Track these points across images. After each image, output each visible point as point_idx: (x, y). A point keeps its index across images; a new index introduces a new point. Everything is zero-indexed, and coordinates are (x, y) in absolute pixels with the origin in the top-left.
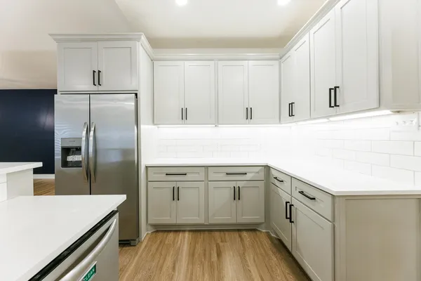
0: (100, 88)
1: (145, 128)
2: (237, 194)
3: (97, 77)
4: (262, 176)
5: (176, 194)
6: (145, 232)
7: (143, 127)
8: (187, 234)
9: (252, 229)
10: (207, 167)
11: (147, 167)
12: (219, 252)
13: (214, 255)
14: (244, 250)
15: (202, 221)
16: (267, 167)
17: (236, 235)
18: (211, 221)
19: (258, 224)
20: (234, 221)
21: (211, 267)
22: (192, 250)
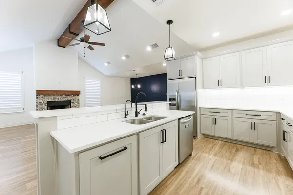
0: (182, 76)
1: (199, 91)
2: (253, 126)
3: (180, 72)
4: (274, 118)
5: (214, 122)
6: (199, 136)
7: (199, 90)
8: (220, 142)
9: (267, 149)
10: (232, 110)
11: (200, 108)
12: (237, 150)
13: (234, 150)
14: (255, 154)
15: (229, 137)
16: (278, 113)
17: (253, 149)
18: (235, 138)
19: (272, 147)
20: (251, 141)
21: (231, 152)
22: (222, 147)
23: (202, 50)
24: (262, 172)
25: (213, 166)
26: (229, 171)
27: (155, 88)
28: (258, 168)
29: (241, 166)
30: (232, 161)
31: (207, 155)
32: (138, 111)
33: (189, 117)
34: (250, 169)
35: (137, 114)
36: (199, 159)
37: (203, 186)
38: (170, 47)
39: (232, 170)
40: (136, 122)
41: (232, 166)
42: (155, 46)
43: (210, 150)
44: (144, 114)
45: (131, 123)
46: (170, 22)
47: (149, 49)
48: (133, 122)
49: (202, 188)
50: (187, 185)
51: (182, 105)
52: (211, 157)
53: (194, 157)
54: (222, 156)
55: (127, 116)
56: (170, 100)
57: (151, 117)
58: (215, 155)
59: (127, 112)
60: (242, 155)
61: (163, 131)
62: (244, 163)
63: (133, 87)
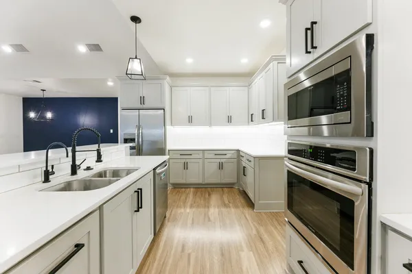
0: (144, 106)
1: (169, 128)
2: (221, 166)
3: (142, 100)
4: (235, 156)
5: (186, 166)
6: (169, 188)
8: (192, 189)
9: (230, 186)
11: (169, 151)
12: (209, 195)
13: (207, 196)
14: (223, 194)
15: (200, 181)
16: (238, 151)
17: (220, 189)
18: (206, 182)
19: (233, 184)
20: (219, 181)
21: (205, 199)
22: (195, 194)
23: (172, 75)
24: (233, 210)
25: (193, 219)
26: (209, 220)
27: (86, 120)
28: (230, 207)
29: (217, 210)
30: (208, 207)
31: (182, 210)
32: (78, 163)
33: (165, 164)
34: (224, 210)
35: (74, 168)
36: (175, 220)
37: (190, 251)
38: (136, 58)
39: (212, 218)
40: (75, 185)
41: (210, 213)
42: (96, 48)
43: (185, 202)
44: (88, 168)
45: (64, 189)
46: (135, 19)
47: (82, 49)
48: (67, 187)
49: (189, 255)
50: (170, 261)
51: (145, 147)
52: (188, 210)
53: (169, 219)
54: (198, 206)
55: (51, 177)
56: (126, 141)
57: (105, 172)
58: (191, 206)
59: (50, 169)
60: (215, 199)
61: (138, 192)
62: (218, 207)
63: (32, 115)
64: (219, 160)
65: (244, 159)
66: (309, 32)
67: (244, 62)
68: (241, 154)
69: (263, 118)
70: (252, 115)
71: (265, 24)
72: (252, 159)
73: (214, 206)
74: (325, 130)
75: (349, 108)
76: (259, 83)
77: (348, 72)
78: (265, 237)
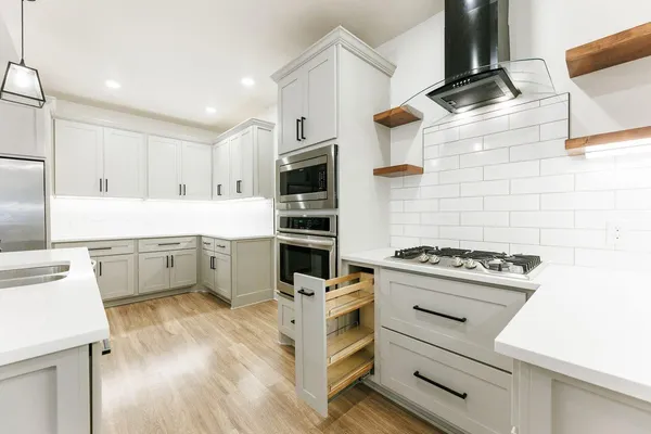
2: (170, 262)
4: (194, 244)
5: (97, 269)
9: (185, 293)
10: (137, 240)
11: (53, 244)
12: (153, 308)
15: (131, 293)
18: (141, 291)
19: (190, 287)
28: (196, 314)
29: (177, 322)
30: (160, 323)
38: (22, 63)
41: (167, 328)
58: (128, 329)
64: (165, 254)
65: (211, 247)
66: (300, 123)
67: (211, 112)
68: (204, 240)
69: (239, 191)
70: (219, 186)
71: (248, 82)
72: (227, 244)
73: (171, 319)
74: (302, 205)
75: (325, 189)
76: (230, 145)
77: (325, 165)
78: (252, 327)
